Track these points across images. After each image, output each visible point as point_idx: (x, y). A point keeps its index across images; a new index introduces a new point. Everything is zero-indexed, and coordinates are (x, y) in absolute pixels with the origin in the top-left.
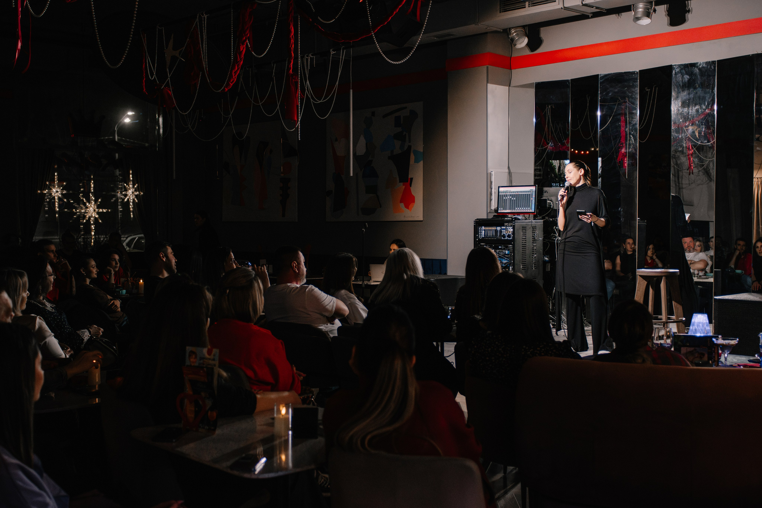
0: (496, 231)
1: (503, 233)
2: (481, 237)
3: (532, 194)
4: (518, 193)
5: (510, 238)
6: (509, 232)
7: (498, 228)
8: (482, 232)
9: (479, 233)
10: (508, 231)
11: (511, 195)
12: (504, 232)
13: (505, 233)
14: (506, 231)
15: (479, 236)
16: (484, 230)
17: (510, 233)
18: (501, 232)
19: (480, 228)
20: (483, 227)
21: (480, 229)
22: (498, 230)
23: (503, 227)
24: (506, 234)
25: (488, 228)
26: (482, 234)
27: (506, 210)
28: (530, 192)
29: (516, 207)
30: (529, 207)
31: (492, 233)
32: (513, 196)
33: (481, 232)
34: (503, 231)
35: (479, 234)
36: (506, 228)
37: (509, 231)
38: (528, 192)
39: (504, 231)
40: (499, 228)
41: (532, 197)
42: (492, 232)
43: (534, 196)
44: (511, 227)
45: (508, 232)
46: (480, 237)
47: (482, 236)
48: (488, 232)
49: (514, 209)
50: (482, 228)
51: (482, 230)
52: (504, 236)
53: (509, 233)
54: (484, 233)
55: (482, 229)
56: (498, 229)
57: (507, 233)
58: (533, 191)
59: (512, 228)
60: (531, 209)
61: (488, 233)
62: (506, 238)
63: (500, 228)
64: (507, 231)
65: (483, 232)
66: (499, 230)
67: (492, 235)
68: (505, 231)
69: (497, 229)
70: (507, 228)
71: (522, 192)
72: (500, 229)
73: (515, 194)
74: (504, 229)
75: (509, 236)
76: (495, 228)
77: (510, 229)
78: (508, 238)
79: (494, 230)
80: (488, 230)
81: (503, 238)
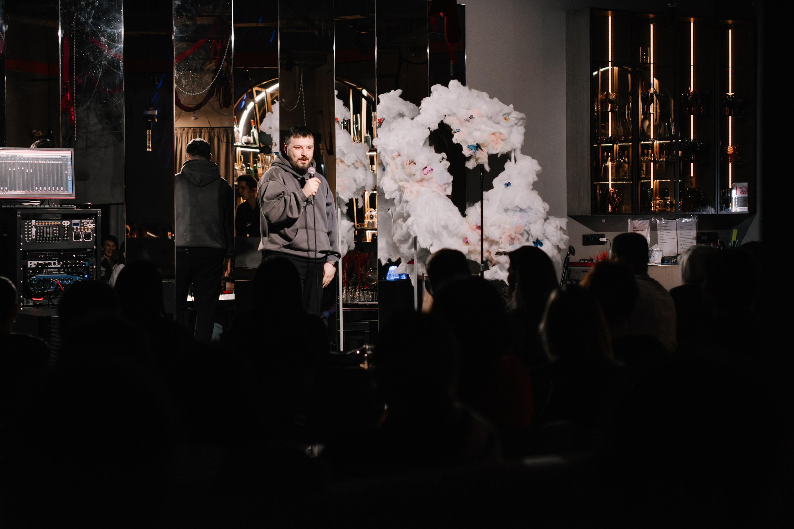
0: (61, 227)
1: (75, 230)
2: (30, 239)
3: (66, 165)
4: (37, 161)
5: (89, 239)
6: (88, 229)
7: (66, 222)
8: (31, 231)
9: (25, 231)
10: (84, 227)
11: (23, 164)
12: (77, 230)
13: (79, 230)
14: (81, 227)
15: (24, 237)
16: (36, 227)
17: (90, 230)
18: (70, 228)
19: (26, 223)
20: (34, 221)
21: (28, 225)
22: (64, 226)
23: (74, 221)
24: (81, 232)
25: (43, 223)
26: (31, 234)
27: (15, 190)
28: (62, 161)
29: (36, 186)
30: (62, 186)
31: (53, 231)
32: (27, 166)
33: (30, 229)
34: (75, 228)
35: (25, 234)
36: (81, 222)
37: (86, 228)
38: (58, 159)
39: (77, 228)
40: (66, 223)
41: (66, 169)
42: (53, 229)
43: (69, 167)
44: (90, 221)
45: (84, 229)
46: (26, 239)
47: (31, 237)
48: (43, 230)
49: (33, 189)
50: (31, 222)
51: (32, 227)
52: (77, 237)
53: (86, 230)
54: (36, 232)
55: (31, 225)
56: (66, 224)
57: (82, 230)
58: (67, 159)
59: (93, 223)
60: (67, 190)
62: (81, 240)
64: (82, 228)
65: (34, 230)
66: (68, 226)
67: (51, 235)
68: (79, 228)
69: (63, 224)
70: (84, 222)
71: (45, 159)
72: (69, 224)
73: (32, 162)
74: (77, 224)
75: (87, 236)
76: (60, 222)
77: (89, 224)
78: (85, 240)
79: (57, 227)
80: (43, 226)
81: (75, 239)
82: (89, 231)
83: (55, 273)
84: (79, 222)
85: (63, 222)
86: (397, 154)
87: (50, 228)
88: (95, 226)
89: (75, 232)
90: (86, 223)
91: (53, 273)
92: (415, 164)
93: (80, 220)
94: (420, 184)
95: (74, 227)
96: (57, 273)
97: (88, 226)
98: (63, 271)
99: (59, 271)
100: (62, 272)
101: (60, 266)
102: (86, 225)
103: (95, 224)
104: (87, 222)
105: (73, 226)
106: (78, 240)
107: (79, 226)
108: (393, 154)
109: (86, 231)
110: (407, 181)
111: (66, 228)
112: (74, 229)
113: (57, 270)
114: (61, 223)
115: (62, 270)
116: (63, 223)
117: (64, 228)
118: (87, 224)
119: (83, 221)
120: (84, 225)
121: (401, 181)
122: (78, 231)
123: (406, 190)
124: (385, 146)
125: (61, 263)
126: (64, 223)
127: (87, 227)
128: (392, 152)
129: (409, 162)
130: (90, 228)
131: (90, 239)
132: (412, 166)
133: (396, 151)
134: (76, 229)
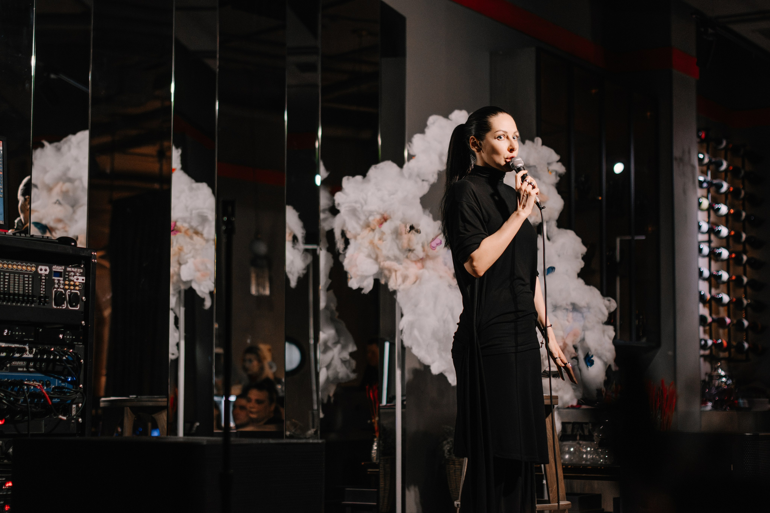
0: (36, 277)
1: (56, 286)
5: (76, 305)
6: (75, 286)
7: (43, 268)
10: (70, 281)
12: (59, 284)
13: (62, 286)
14: (64, 280)
17: (77, 288)
18: (49, 281)
22: (41, 275)
23: (55, 268)
24: (66, 290)
25: (10, 266)
31: (24, 284)
34: (56, 281)
36: (65, 270)
37: (72, 283)
39: (59, 280)
40: (44, 270)
42: (24, 281)
44: (79, 270)
45: (69, 285)
48: (9, 279)
52: (59, 299)
53: (72, 287)
56: (43, 272)
57: (67, 287)
59: (82, 274)
61: (9, 282)
62: (64, 306)
63: (48, 270)
64: (67, 282)
66: (46, 275)
67: (21, 292)
68: (62, 282)
69: (40, 272)
70: (69, 272)
72: (47, 272)
74: (58, 274)
75: (74, 299)
76: (34, 267)
77: (76, 275)
78: (71, 307)
79: (31, 276)
80: (10, 273)
81: (55, 305)
82: (76, 290)
83: (21, 369)
84: (62, 271)
85: (40, 267)
86: (378, 217)
87: (19, 276)
88: (84, 281)
89: (56, 289)
90: (72, 274)
91: (19, 369)
92: (418, 231)
93: (63, 267)
94: (419, 265)
95: (54, 280)
96: (25, 369)
97: (75, 281)
98: (34, 367)
99: (27, 367)
100: (32, 370)
101: (31, 356)
102: (72, 278)
103: (84, 278)
104: (74, 272)
105: (53, 278)
106: (60, 306)
107: (61, 279)
108: (371, 218)
109: (71, 290)
110: (396, 259)
111: (43, 279)
112: (54, 283)
113: (25, 363)
114: (37, 268)
115: (31, 364)
116: (39, 269)
117: (41, 279)
118: (74, 276)
119: (69, 269)
120: (68, 278)
121: (388, 258)
122: (61, 289)
123: (394, 274)
124: (358, 206)
125: (34, 349)
126: (41, 270)
127: (73, 281)
128: (371, 213)
129: (409, 229)
130: (77, 284)
131: (77, 307)
132: (413, 236)
133: (378, 213)
134: (57, 284)
